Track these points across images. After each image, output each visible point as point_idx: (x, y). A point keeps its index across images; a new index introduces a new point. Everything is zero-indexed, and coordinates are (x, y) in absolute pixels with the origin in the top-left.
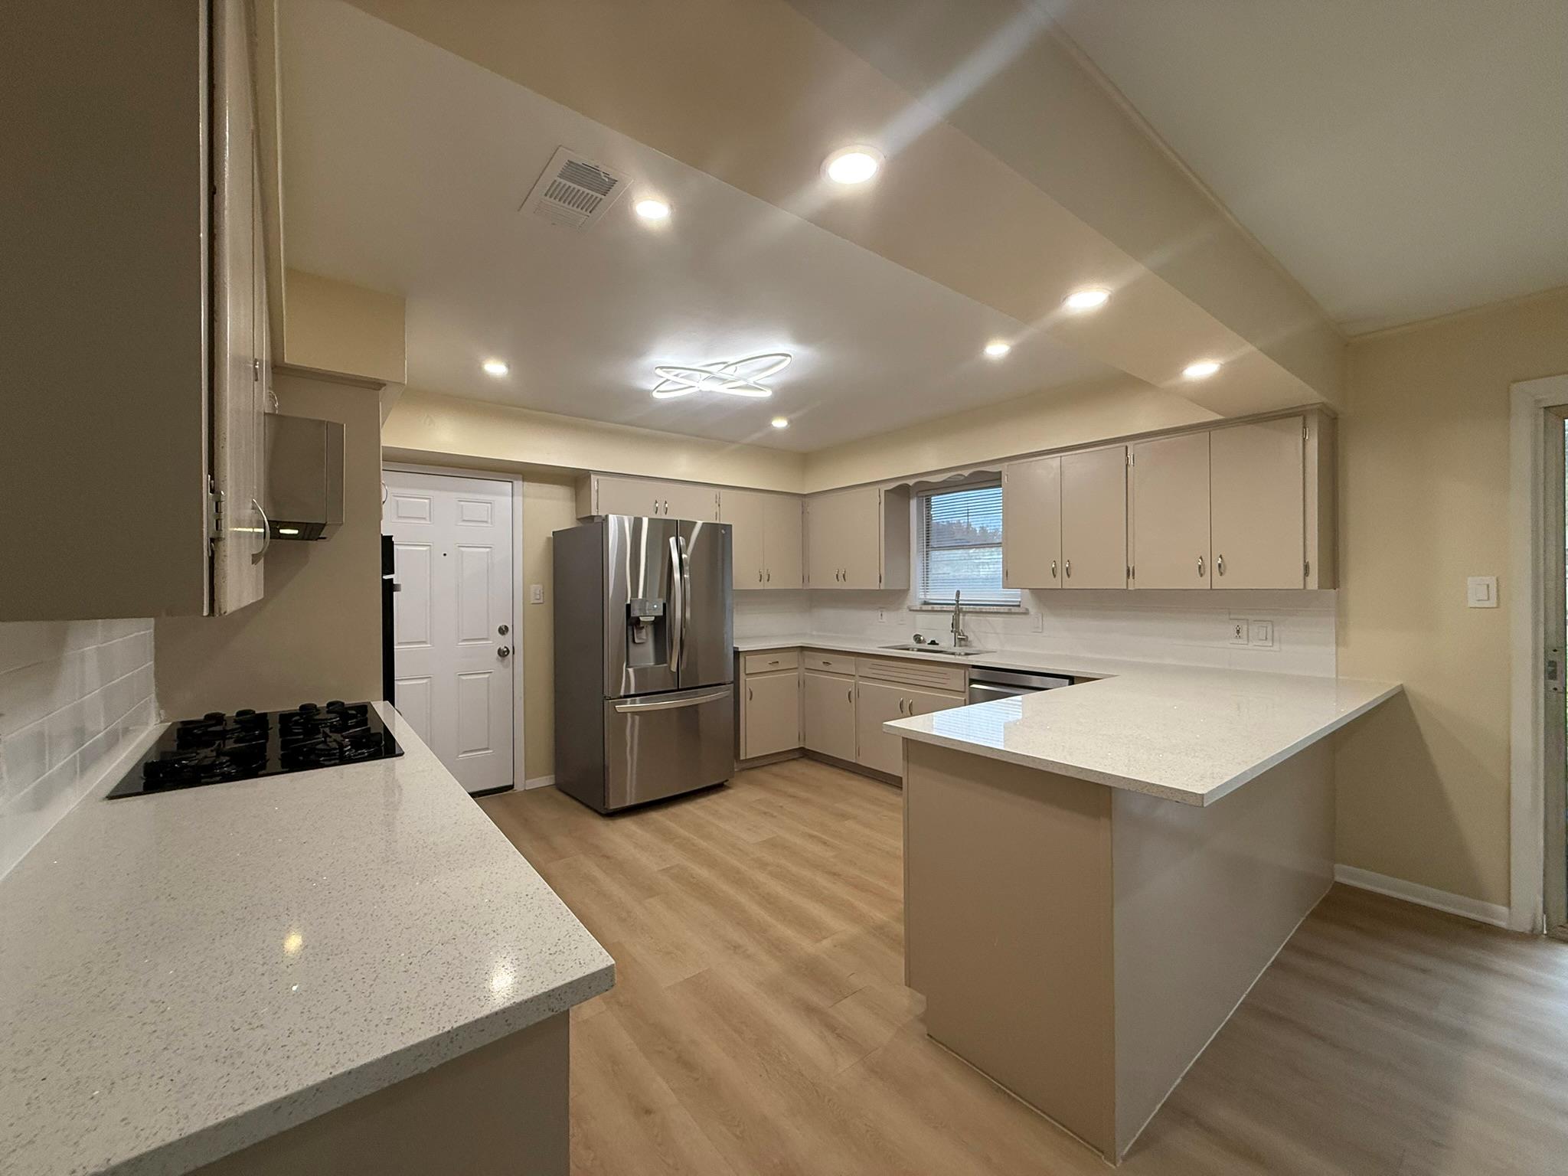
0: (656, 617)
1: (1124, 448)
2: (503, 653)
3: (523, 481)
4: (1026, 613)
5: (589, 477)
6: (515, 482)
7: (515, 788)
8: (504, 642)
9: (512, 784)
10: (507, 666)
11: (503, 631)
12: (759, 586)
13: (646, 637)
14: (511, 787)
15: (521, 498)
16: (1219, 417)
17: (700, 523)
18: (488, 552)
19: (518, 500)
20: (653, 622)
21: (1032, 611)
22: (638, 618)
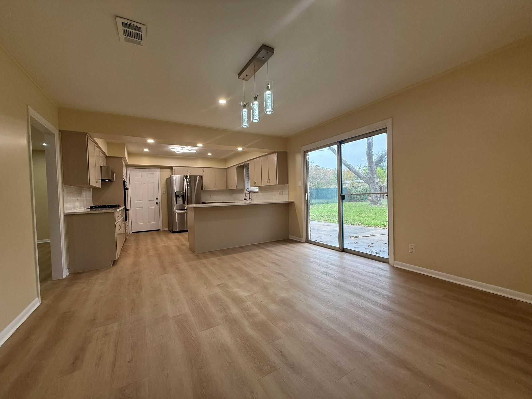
0: (182, 195)
1: (260, 159)
2: (157, 203)
3: (160, 169)
4: (258, 192)
5: (172, 168)
6: (158, 169)
7: (161, 230)
8: (157, 201)
9: (159, 229)
10: (158, 206)
11: (157, 199)
12: (215, 189)
13: (181, 199)
14: (160, 230)
15: (160, 172)
16: (267, 153)
17: (198, 176)
18: (153, 183)
19: (159, 172)
20: (181, 196)
21: (259, 192)
22: (178, 195)
